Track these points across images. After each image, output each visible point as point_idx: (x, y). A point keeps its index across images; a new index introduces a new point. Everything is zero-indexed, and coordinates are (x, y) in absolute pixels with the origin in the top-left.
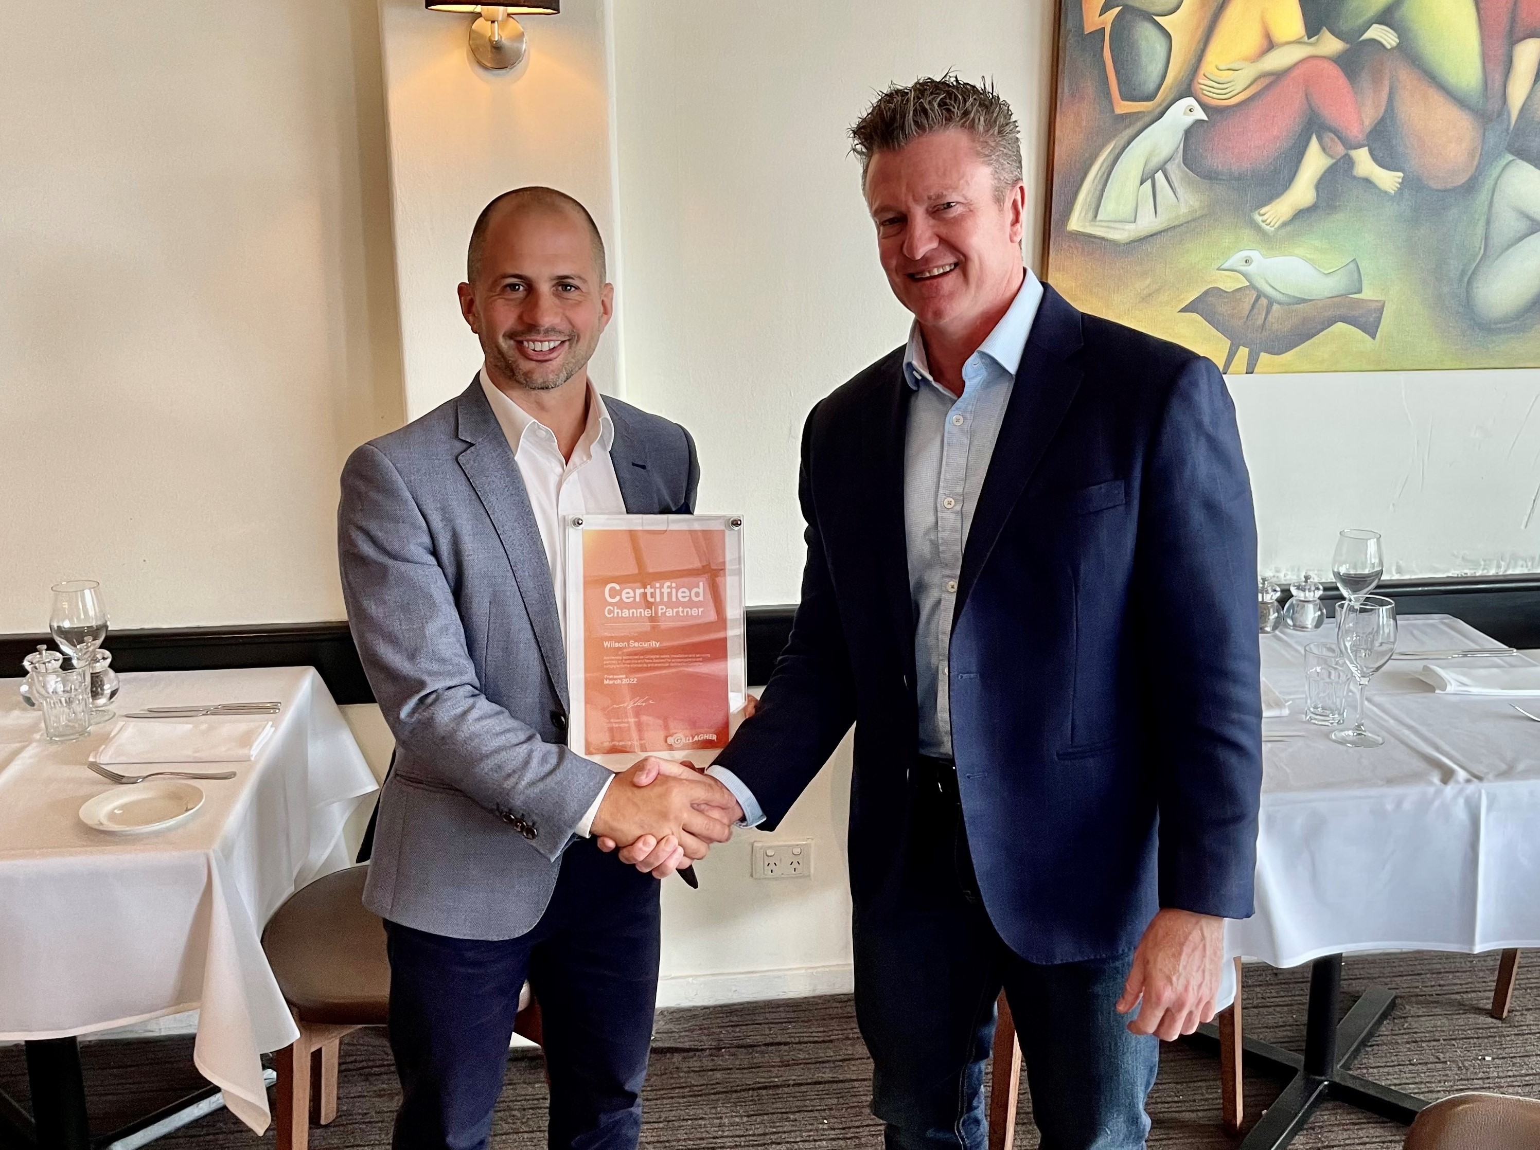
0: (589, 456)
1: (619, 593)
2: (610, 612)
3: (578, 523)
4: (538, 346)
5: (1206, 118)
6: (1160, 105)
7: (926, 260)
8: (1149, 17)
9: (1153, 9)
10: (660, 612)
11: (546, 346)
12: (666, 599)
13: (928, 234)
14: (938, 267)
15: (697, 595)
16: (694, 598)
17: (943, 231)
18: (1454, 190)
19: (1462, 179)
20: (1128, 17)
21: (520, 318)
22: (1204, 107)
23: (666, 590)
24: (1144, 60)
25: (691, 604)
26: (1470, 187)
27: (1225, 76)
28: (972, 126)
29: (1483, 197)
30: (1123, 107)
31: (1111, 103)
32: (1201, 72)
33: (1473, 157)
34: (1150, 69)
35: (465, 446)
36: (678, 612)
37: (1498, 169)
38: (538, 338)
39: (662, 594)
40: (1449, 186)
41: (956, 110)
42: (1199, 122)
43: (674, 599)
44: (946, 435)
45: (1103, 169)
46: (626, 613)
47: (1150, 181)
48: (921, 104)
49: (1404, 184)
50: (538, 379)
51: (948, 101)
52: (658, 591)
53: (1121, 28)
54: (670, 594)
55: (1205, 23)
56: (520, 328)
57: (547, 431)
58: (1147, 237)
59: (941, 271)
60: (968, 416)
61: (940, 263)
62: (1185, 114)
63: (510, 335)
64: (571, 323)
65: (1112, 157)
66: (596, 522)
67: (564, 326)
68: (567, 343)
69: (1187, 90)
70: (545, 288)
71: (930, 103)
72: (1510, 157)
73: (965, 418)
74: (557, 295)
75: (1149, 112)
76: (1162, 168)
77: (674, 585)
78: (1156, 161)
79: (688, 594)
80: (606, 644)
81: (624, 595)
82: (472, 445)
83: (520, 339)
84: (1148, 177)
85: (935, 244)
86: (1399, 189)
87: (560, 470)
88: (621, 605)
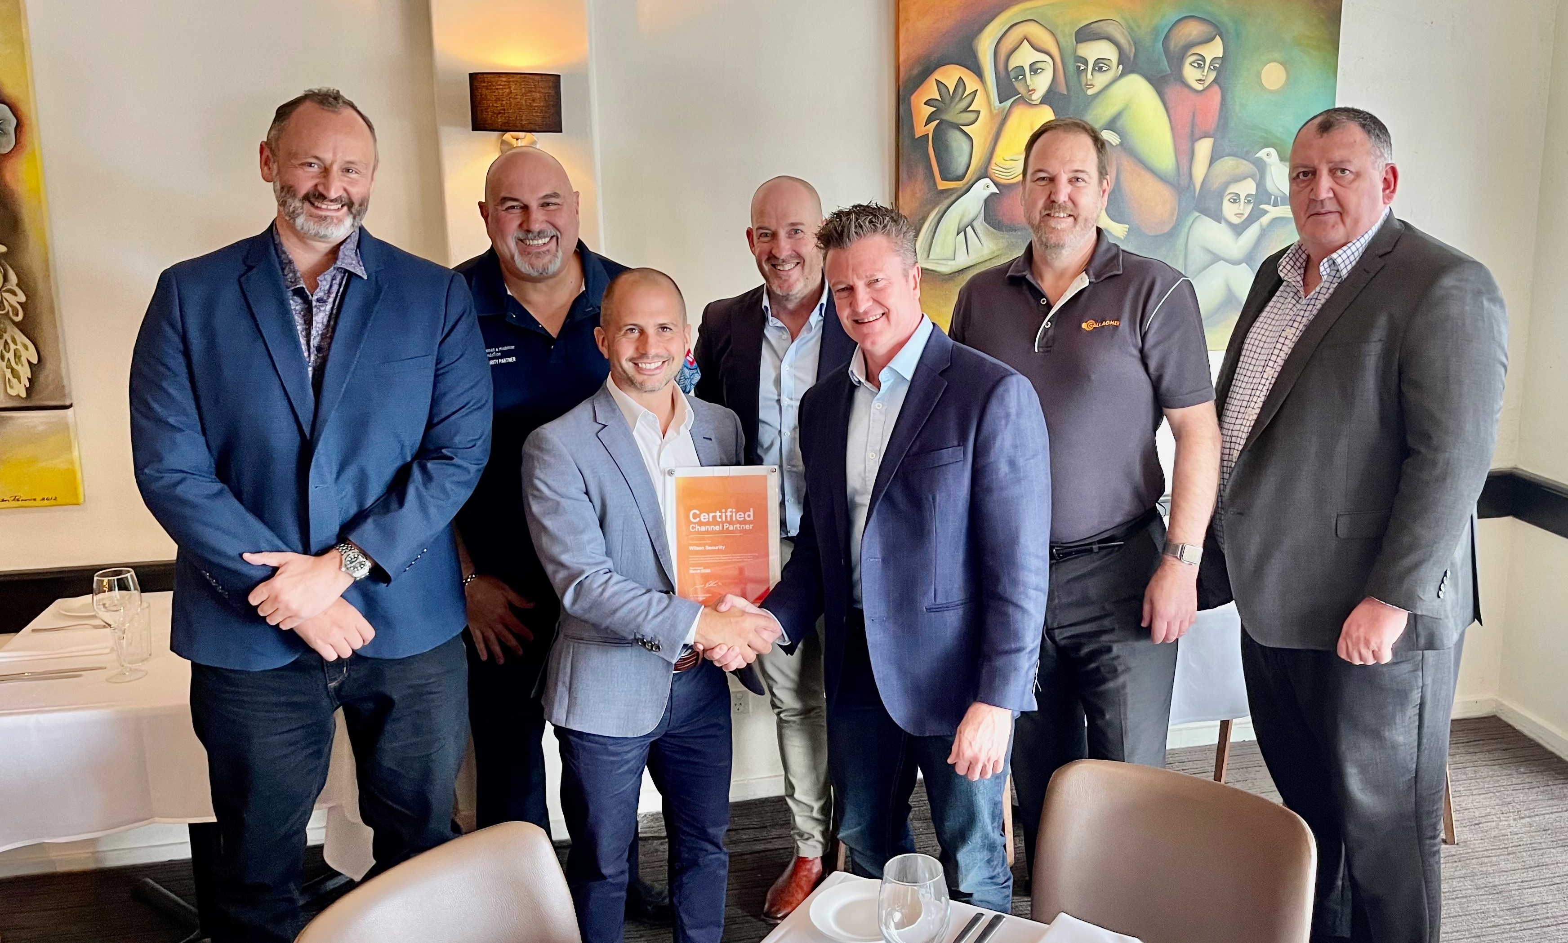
0: (678, 433)
1: (699, 516)
2: (693, 528)
3: (671, 473)
4: (648, 366)
5: (998, 192)
6: (967, 183)
7: (866, 313)
8: (957, 127)
9: (959, 122)
10: (725, 527)
11: (653, 366)
12: (729, 519)
13: (867, 297)
14: (872, 316)
15: (749, 516)
16: (747, 518)
17: (875, 296)
18: (1163, 235)
19: (1167, 229)
20: (943, 126)
21: (637, 349)
22: (996, 184)
23: (729, 514)
24: (956, 154)
25: (745, 522)
26: (1172, 234)
27: (1009, 164)
28: (888, 234)
29: (1181, 240)
30: (942, 185)
31: (935, 184)
32: (994, 160)
33: (1173, 214)
34: (960, 160)
35: (601, 426)
36: (736, 528)
37: (1190, 222)
38: (648, 361)
39: (726, 516)
40: (1159, 233)
41: (879, 225)
42: (993, 194)
43: (734, 519)
44: (872, 415)
45: (932, 225)
46: (703, 529)
47: (963, 233)
48: (859, 223)
49: (1130, 231)
50: (649, 385)
51: (874, 220)
52: (724, 514)
53: (939, 135)
54: (731, 517)
55: (994, 130)
56: (635, 356)
57: (653, 416)
58: (963, 270)
59: (875, 318)
60: (885, 403)
61: (874, 313)
62: (984, 189)
63: (631, 360)
64: (667, 350)
65: (938, 216)
66: (682, 473)
67: (663, 352)
68: (667, 363)
69: (984, 174)
70: (651, 331)
71: (864, 222)
72: (1197, 214)
73: (883, 405)
74: (658, 334)
75: (961, 188)
76: (971, 224)
77: (734, 510)
78: (966, 220)
79: (743, 516)
80: (691, 548)
81: (702, 517)
82: (605, 426)
83: (636, 362)
84: (962, 230)
85: (871, 303)
86: (1127, 235)
87: (660, 442)
88: (700, 523)
